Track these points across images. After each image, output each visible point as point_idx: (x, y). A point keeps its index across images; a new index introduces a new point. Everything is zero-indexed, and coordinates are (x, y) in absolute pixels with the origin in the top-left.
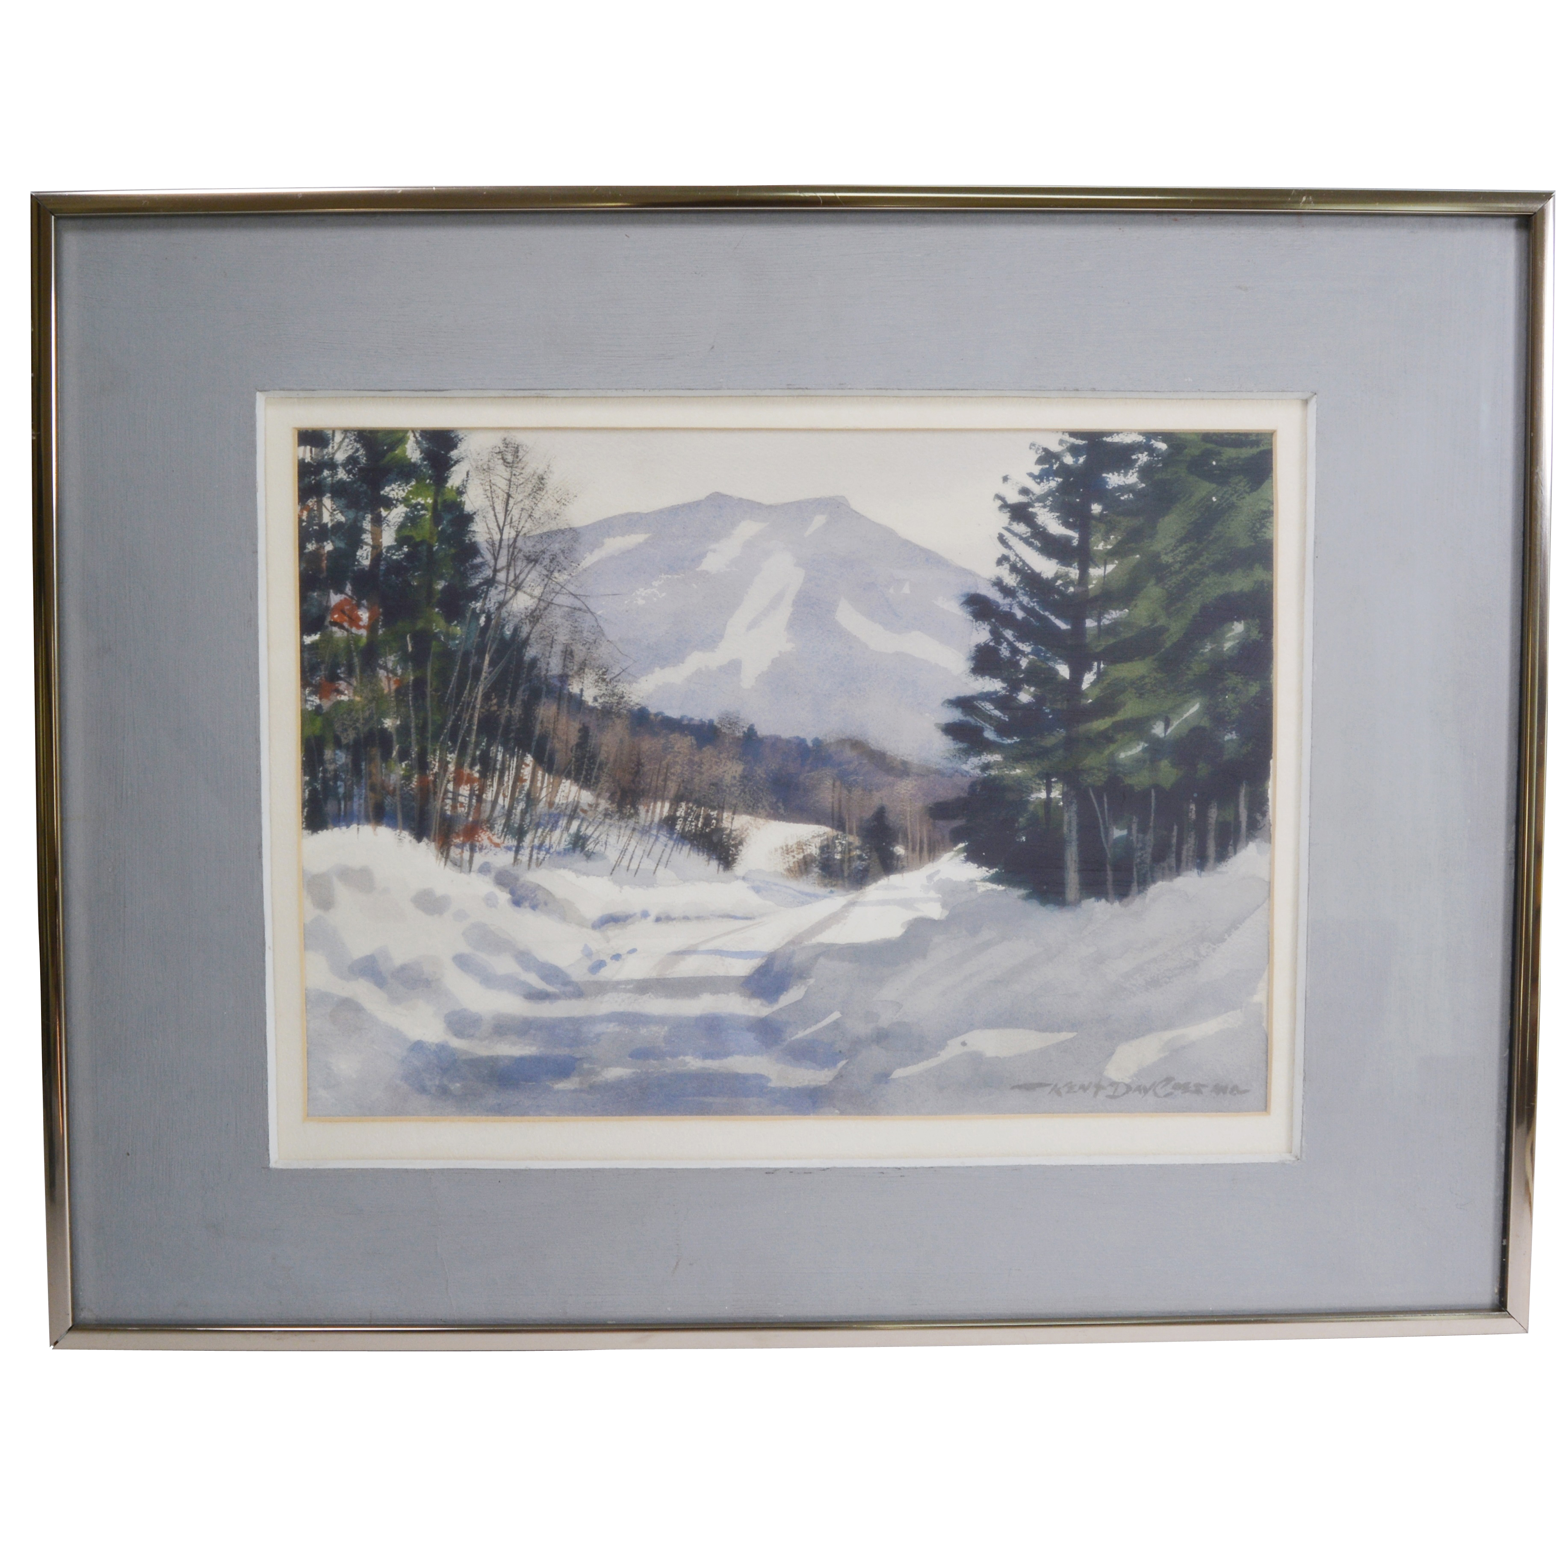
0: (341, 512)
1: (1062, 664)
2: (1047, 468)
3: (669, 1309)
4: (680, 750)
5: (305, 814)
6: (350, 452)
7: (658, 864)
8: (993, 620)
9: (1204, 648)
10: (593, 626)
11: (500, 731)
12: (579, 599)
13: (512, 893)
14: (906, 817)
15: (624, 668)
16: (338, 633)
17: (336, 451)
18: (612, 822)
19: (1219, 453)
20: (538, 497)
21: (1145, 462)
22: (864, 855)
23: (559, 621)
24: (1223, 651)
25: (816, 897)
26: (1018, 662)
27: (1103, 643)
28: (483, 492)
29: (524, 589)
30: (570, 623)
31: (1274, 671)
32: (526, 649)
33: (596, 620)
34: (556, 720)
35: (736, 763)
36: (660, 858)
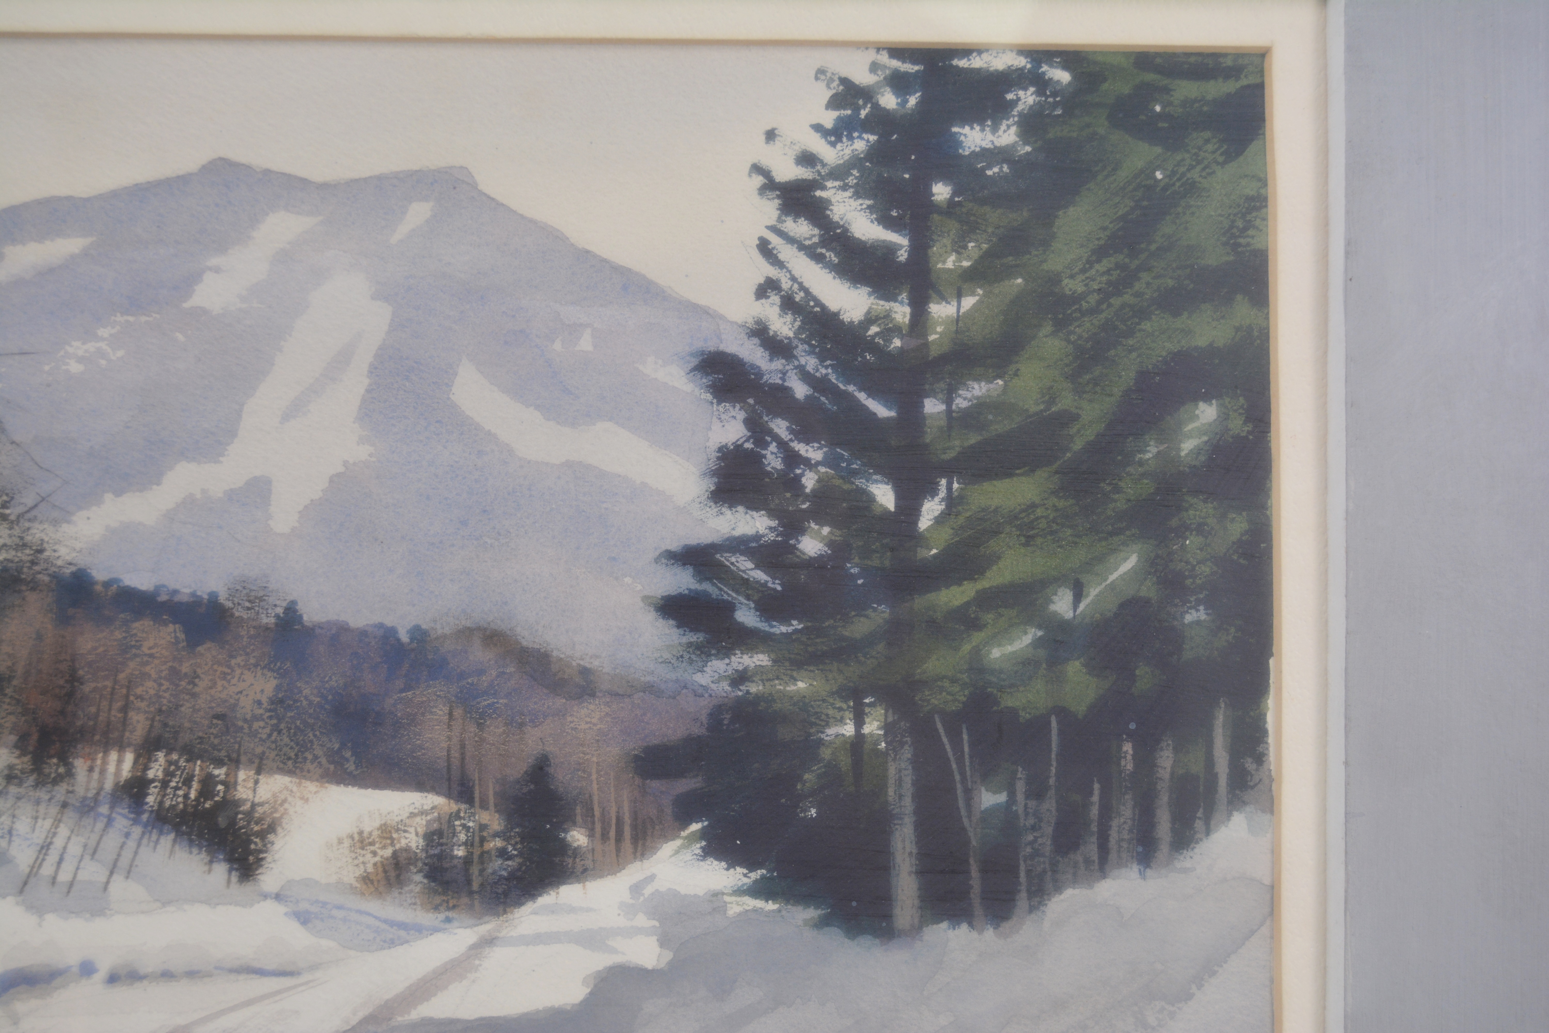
1: (881, 482)
2: (848, 117)
4: (153, 651)
7: (112, 873)
8: (751, 401)
9: (1144, 452)
14: (590, 775)
15: (43, 495)
18: (22, 790)
19: (1167, 90)
21: (1031, 107)
22: (510, 848)
24: (1180, 457)
25: (419, 930)
26: (798, 479)
27: (957, 443)
31: (1274, 494)
35: (263, 674)
36: (116, 861)
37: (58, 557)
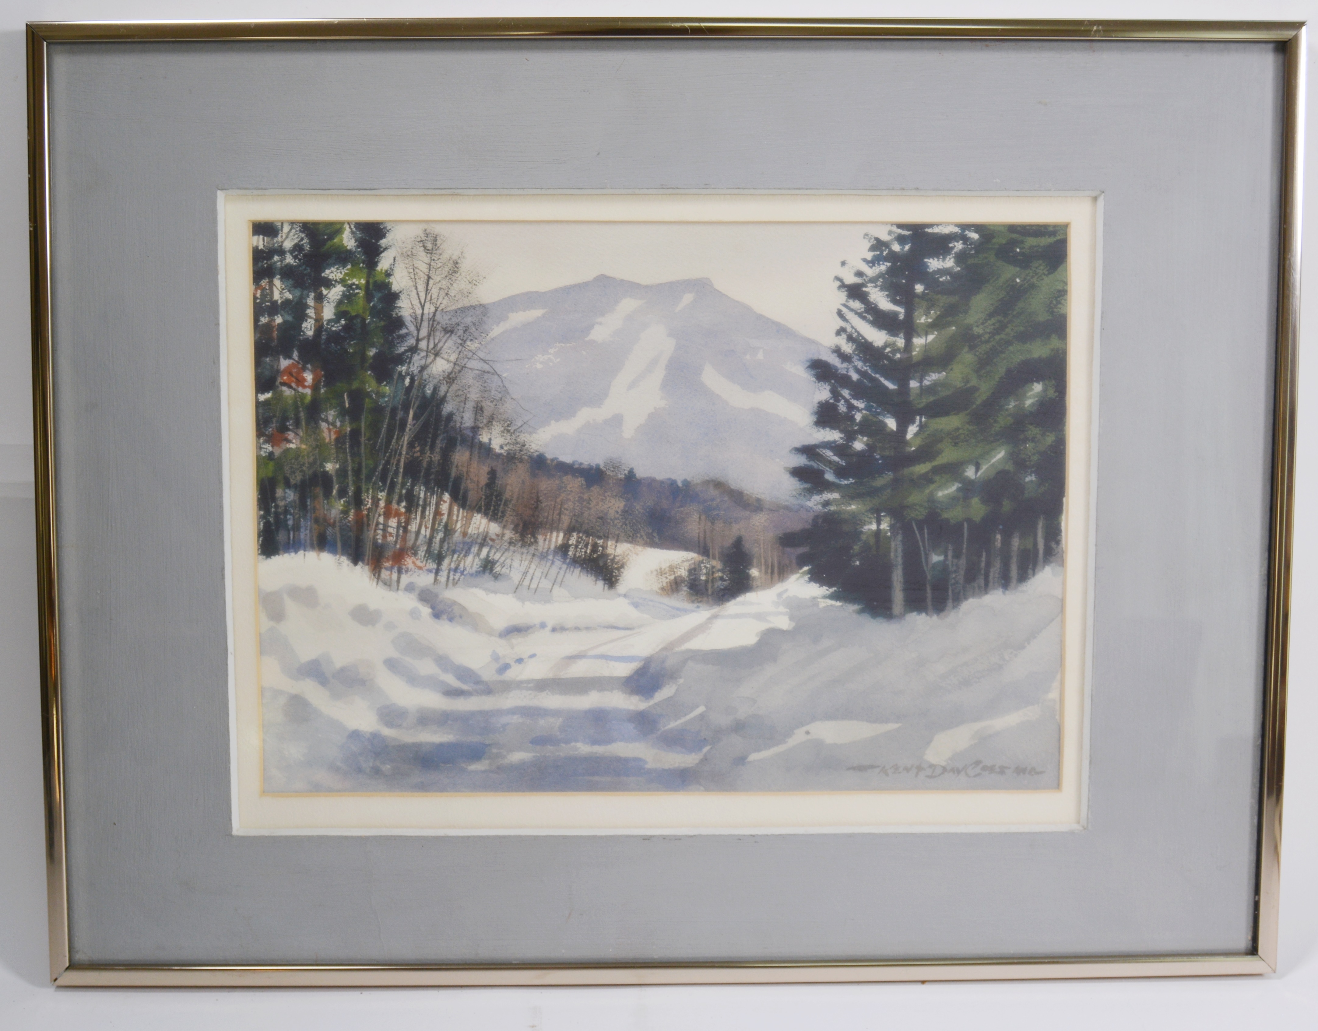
0: (289, 291)
1: (890, 417)
2: (878, 255)
3: (563, 951)
4: (572, 489)
5: (260, 542)
6: (296, 241)
7: (553, 584)
8: (833, 381)
9: (1009, 405)
10: (499, 386)
11: (422, 474)
12: (488, 364)
13: (433, 608)
14: (760, 545)
15: (525, 421)
16: (287, 392)
17: (285, 240)
18: (516, 549)
19: (1022, 242)
20: (453, 278)
21: (960, 250)
22: (725, 576)
23: (471, 382)
24: (1024, 407)
25: (686, 611)
26: (853, 416)
27: (924, 400)
28: (407, 274)
29: (442, 355)
30: (480, 383)
31: (1067, 424)
32: (444, 404)
33: (502, 381)
34: (469, 465)
35: (619, 500)
36: (556, 579)
37: (531, 449)
